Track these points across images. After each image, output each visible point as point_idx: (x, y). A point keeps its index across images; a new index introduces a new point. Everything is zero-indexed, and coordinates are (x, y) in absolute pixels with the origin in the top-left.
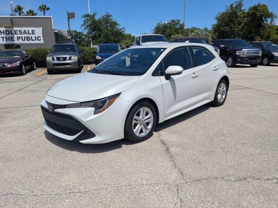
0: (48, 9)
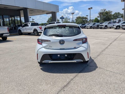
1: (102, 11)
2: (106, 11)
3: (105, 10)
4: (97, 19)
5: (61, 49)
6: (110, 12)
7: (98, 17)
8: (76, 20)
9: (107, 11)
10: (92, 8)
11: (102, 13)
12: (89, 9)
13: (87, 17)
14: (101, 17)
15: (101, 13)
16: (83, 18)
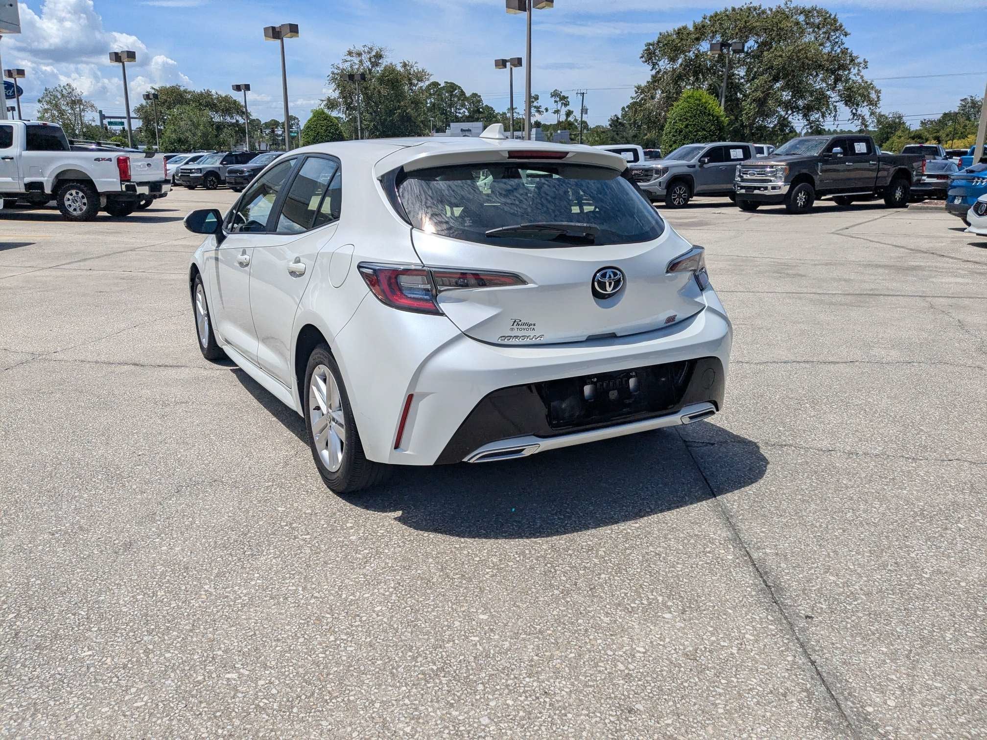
1: (355, 65)
2: (384, 62)
3: (379, 56)
4: (327, 118)
5: (594, 340)
6: (412, 76)
7: (332, 104)
8: (145, 115)
9: (390, 70)
10: (294, 29)
11: (363, 76)
12: (275, 33)
13: (238, 97)
14: (349, 107)
15: (351, 77)
16: (205, 102)
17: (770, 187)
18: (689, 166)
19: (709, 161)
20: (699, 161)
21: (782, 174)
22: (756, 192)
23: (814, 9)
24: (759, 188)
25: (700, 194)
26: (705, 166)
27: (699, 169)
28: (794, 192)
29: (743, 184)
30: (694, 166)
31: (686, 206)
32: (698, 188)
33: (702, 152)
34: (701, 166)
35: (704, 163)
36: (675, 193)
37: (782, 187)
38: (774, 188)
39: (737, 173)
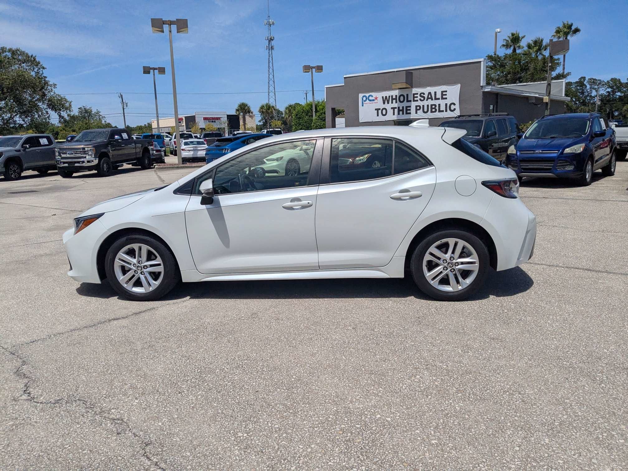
0: (577, 31)
17: (86, 161)
18: (16, 151)
19: (30, 147)
20: (22, 146)
21: (92, 153)
22: (76, 165)
23: (18, 50)
24: (79, 162)
25: (28, 169)
26: (27, 150)
27: (24, 152)
28: (101, 163)
29: (62, 160)
30: (19, 151)
31: (21, 178)
32: (25, 166)
33: (21, 142)
34: (24, 150)
35: (26, 148)
36: (11, 169)
37: (94, 160)
38: (88, 162)
39: (57, 154)
